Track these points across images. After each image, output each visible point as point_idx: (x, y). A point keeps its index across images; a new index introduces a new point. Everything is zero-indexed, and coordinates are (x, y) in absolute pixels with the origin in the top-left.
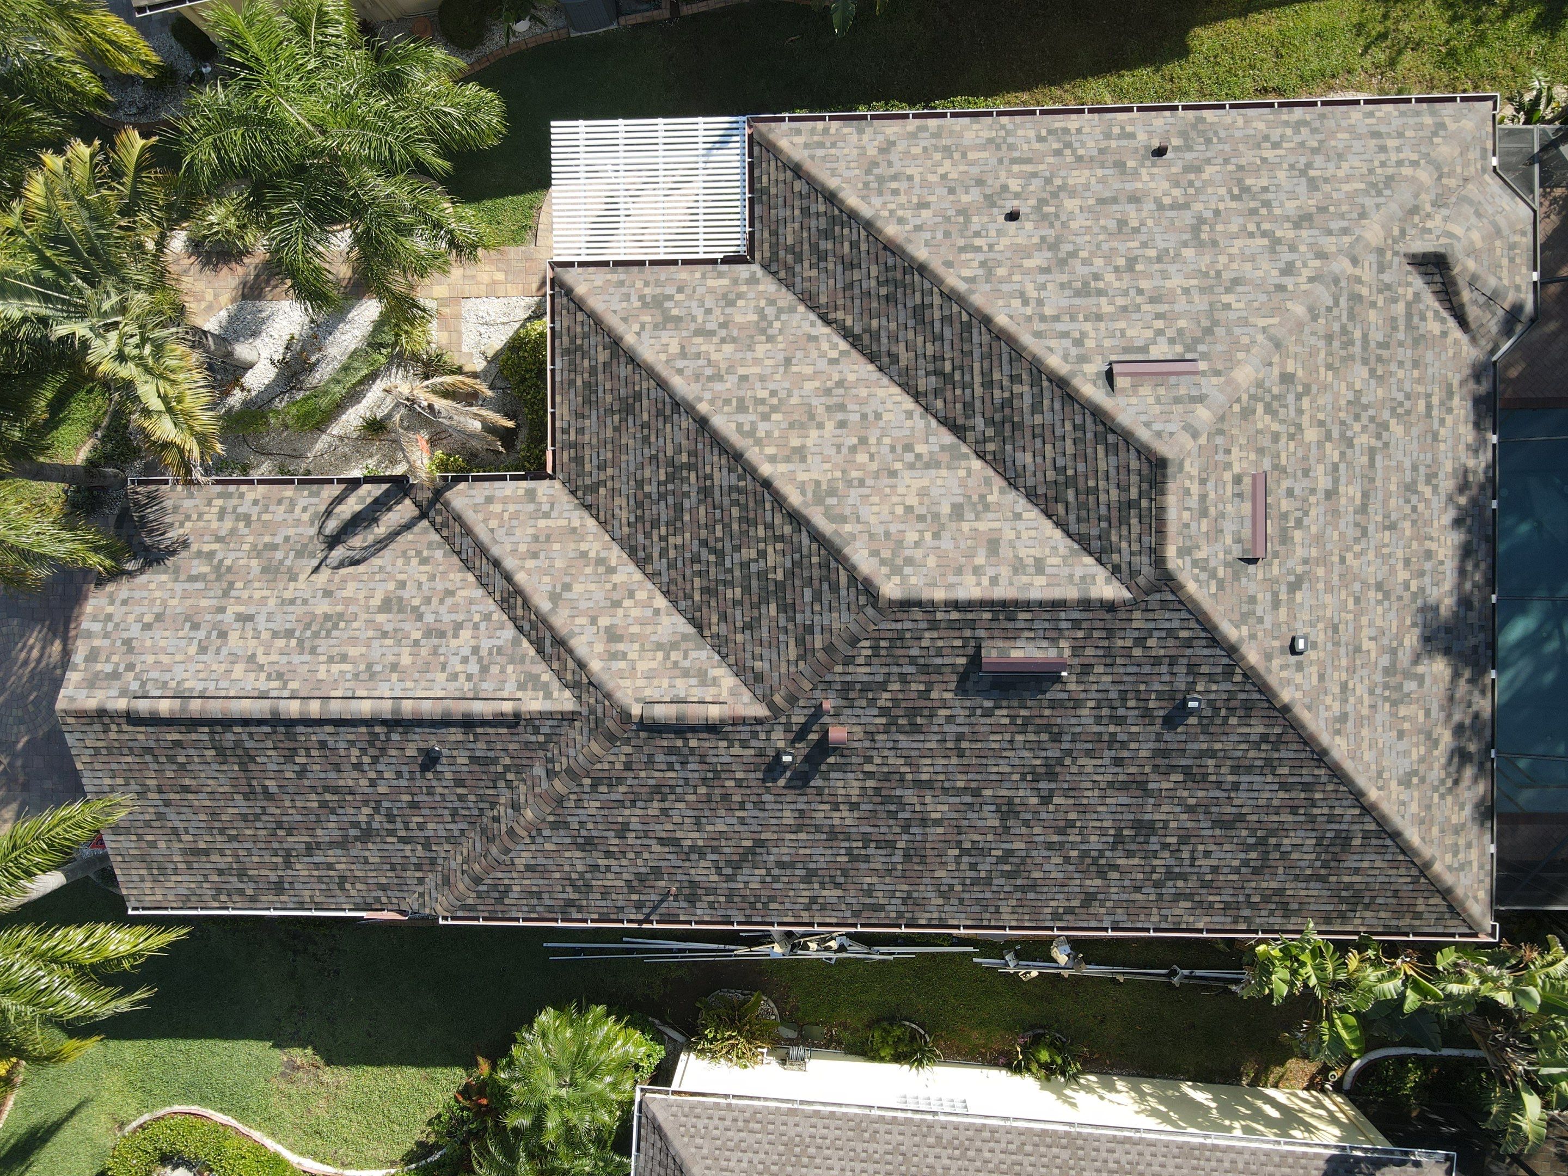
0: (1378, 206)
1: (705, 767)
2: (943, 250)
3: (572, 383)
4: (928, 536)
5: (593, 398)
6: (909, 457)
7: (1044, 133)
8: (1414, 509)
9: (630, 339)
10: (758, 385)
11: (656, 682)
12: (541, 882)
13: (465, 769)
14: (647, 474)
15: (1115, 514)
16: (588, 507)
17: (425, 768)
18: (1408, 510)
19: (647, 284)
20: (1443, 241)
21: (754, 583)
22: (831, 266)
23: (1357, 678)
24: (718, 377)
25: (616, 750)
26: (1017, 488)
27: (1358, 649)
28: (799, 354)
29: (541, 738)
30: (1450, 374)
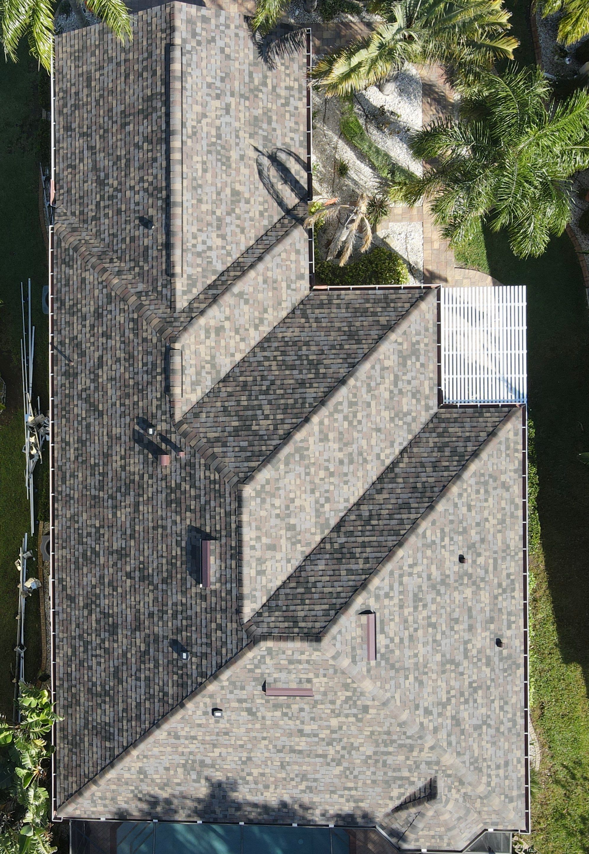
0: (464, 762)
1: (145, 385)
2: (442, 519)
3: (367, 301)
4: (278, 511)
5: (358, 314)
6: (322, 500)
7: (512, 577)
8: (292, 779)
9: (392, 336)
10: (365, 413)
11: (193, 356)
12: (75, 287)
13: (141, 243)
14: (313, 348)
15: (290, 614)
16: (293, 312)
17: (141, 219)
18: (292, 775)
19: (426, 345)
20: (444, 798)
21: (250, 413)
22: (435, 454)
23: (199, 745)
24: (370, 389)
25: (154, 333)
26: (304, 560)
27: (215, 746)
28: (383, 437)
29: (159, 289)
30: (368, 801)
